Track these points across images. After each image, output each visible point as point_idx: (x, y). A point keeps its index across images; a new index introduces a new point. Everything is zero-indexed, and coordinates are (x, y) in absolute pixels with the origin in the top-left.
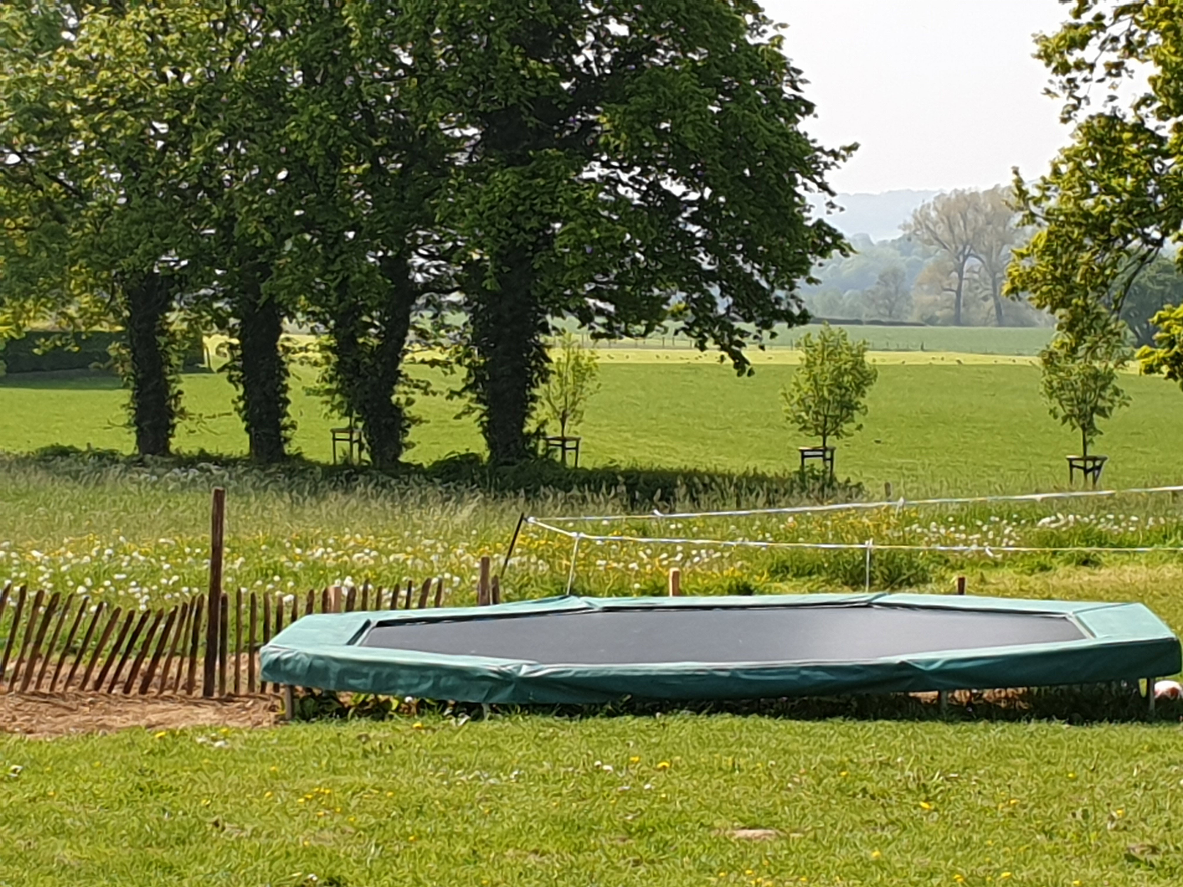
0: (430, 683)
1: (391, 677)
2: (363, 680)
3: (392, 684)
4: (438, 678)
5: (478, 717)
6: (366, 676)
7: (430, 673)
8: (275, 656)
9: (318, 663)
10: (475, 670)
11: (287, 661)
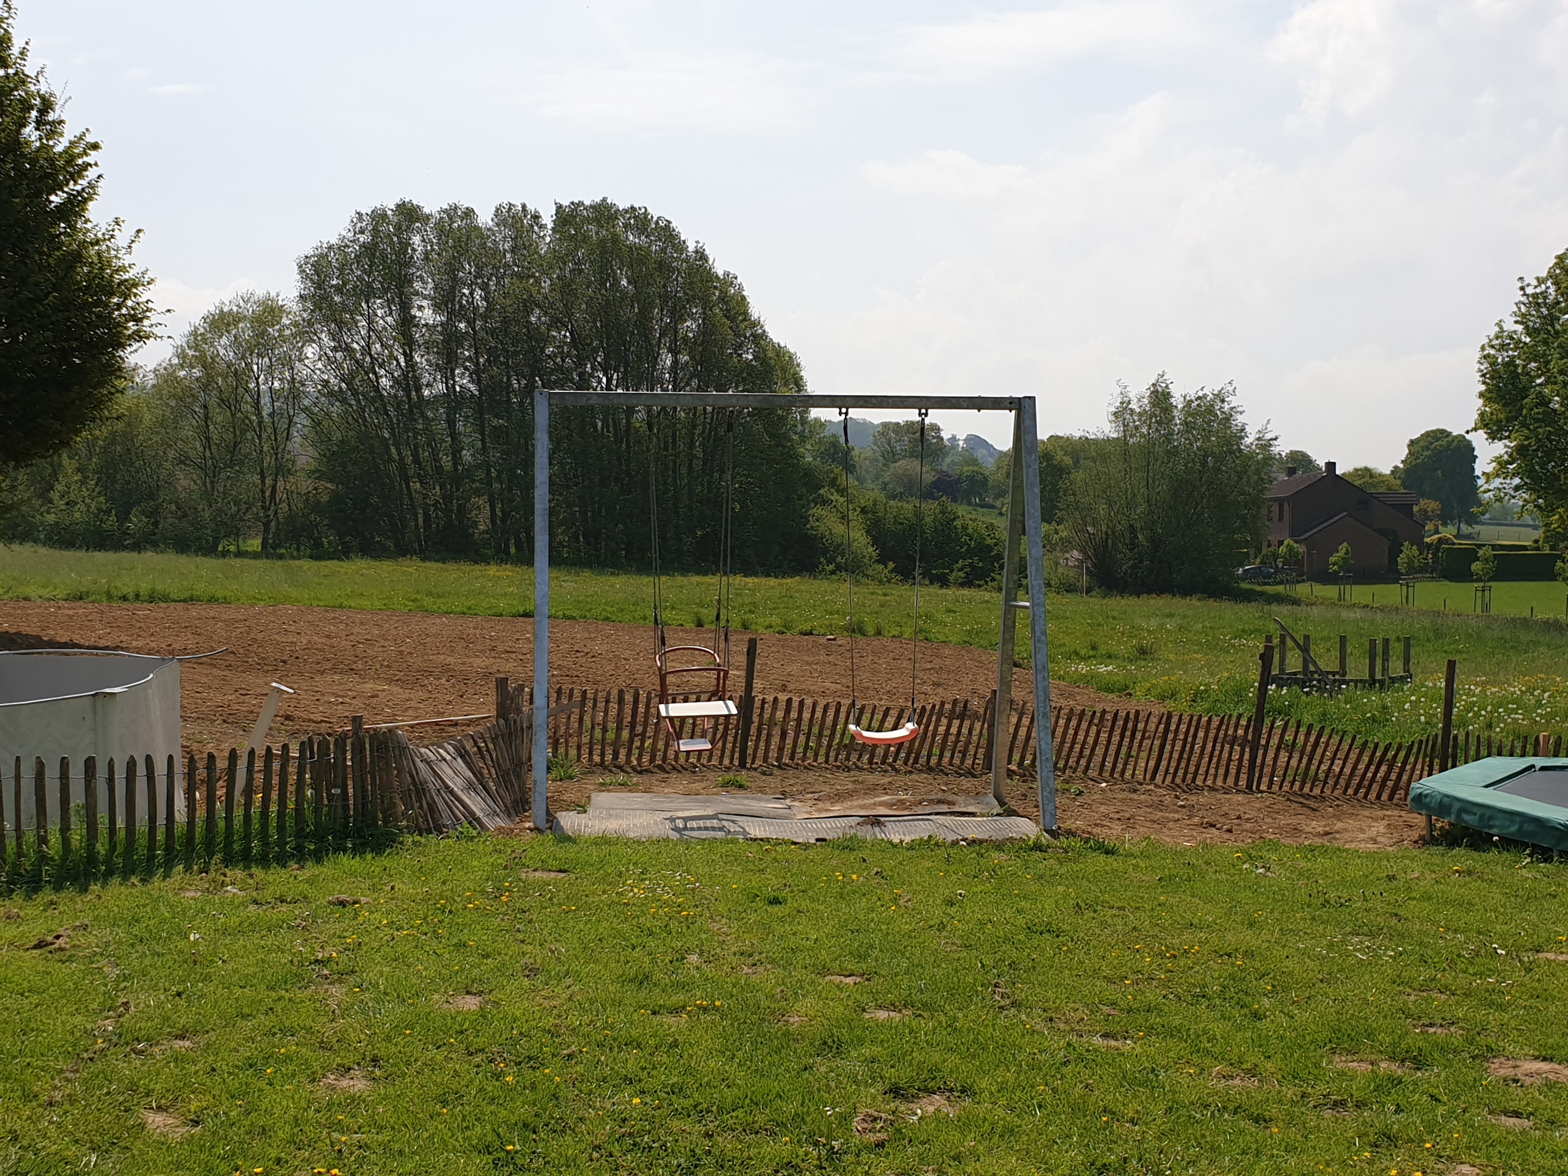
0: (1517, 827)
1: (1491, 818)
2: (1472, 817)
3: (1491, 823)
4: (1522, 823)
5: (1548, 860)
6: (1475, 814)
7: (1518, 819)
8: (1419, 791)
9: (1446, 800)
10: (1547, 821)
11: (1426, 796)
